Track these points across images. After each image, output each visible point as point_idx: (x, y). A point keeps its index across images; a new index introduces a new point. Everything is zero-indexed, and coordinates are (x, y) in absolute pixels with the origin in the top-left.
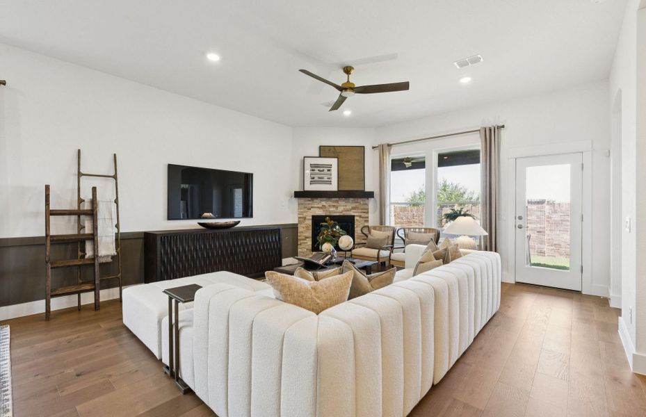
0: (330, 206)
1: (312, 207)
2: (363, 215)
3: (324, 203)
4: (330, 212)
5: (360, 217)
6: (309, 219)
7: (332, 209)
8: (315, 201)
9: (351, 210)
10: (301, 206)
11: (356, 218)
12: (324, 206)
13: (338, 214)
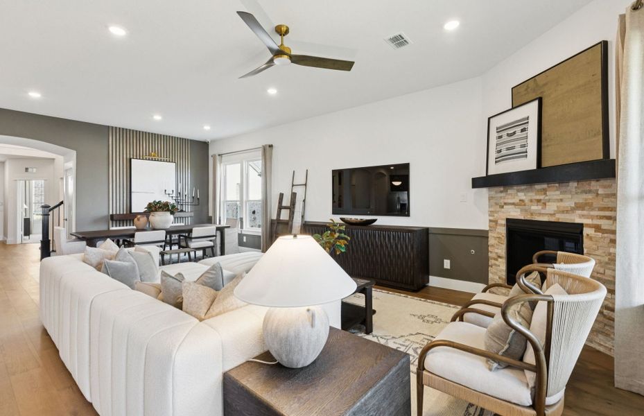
0: (531, 201)
1: (505, 204)
2: (605, 224)
3: (522, 196)
4: (532, 214)
5: (598, 228)
6: (501, 225)
7: (534, 208)
8: (509, 191)
9: (573, 210)
10: (493, 201)
11: (586, 231)
12: (522, 201)
13: (545, 219)
